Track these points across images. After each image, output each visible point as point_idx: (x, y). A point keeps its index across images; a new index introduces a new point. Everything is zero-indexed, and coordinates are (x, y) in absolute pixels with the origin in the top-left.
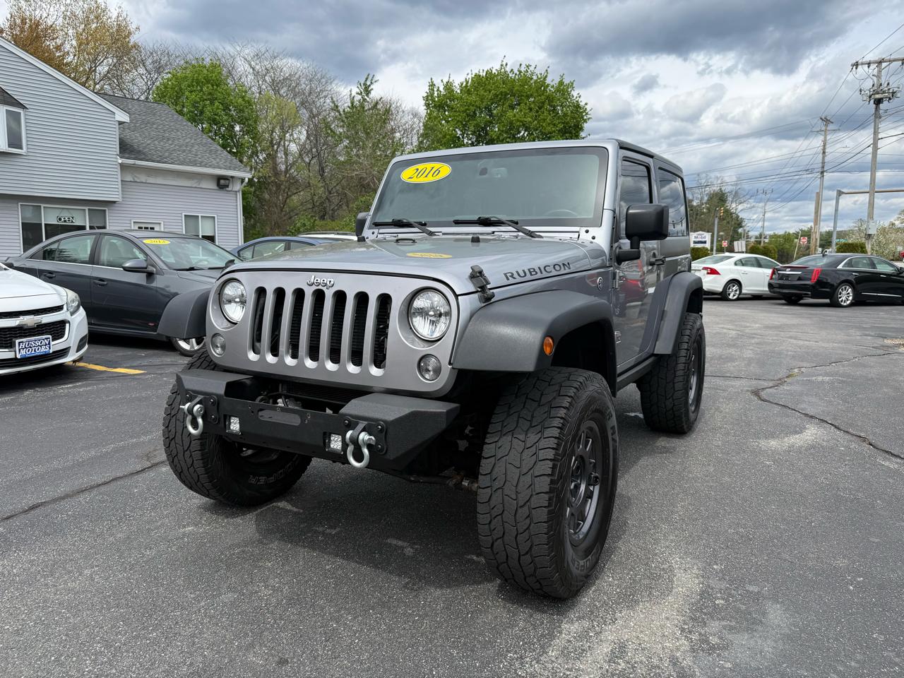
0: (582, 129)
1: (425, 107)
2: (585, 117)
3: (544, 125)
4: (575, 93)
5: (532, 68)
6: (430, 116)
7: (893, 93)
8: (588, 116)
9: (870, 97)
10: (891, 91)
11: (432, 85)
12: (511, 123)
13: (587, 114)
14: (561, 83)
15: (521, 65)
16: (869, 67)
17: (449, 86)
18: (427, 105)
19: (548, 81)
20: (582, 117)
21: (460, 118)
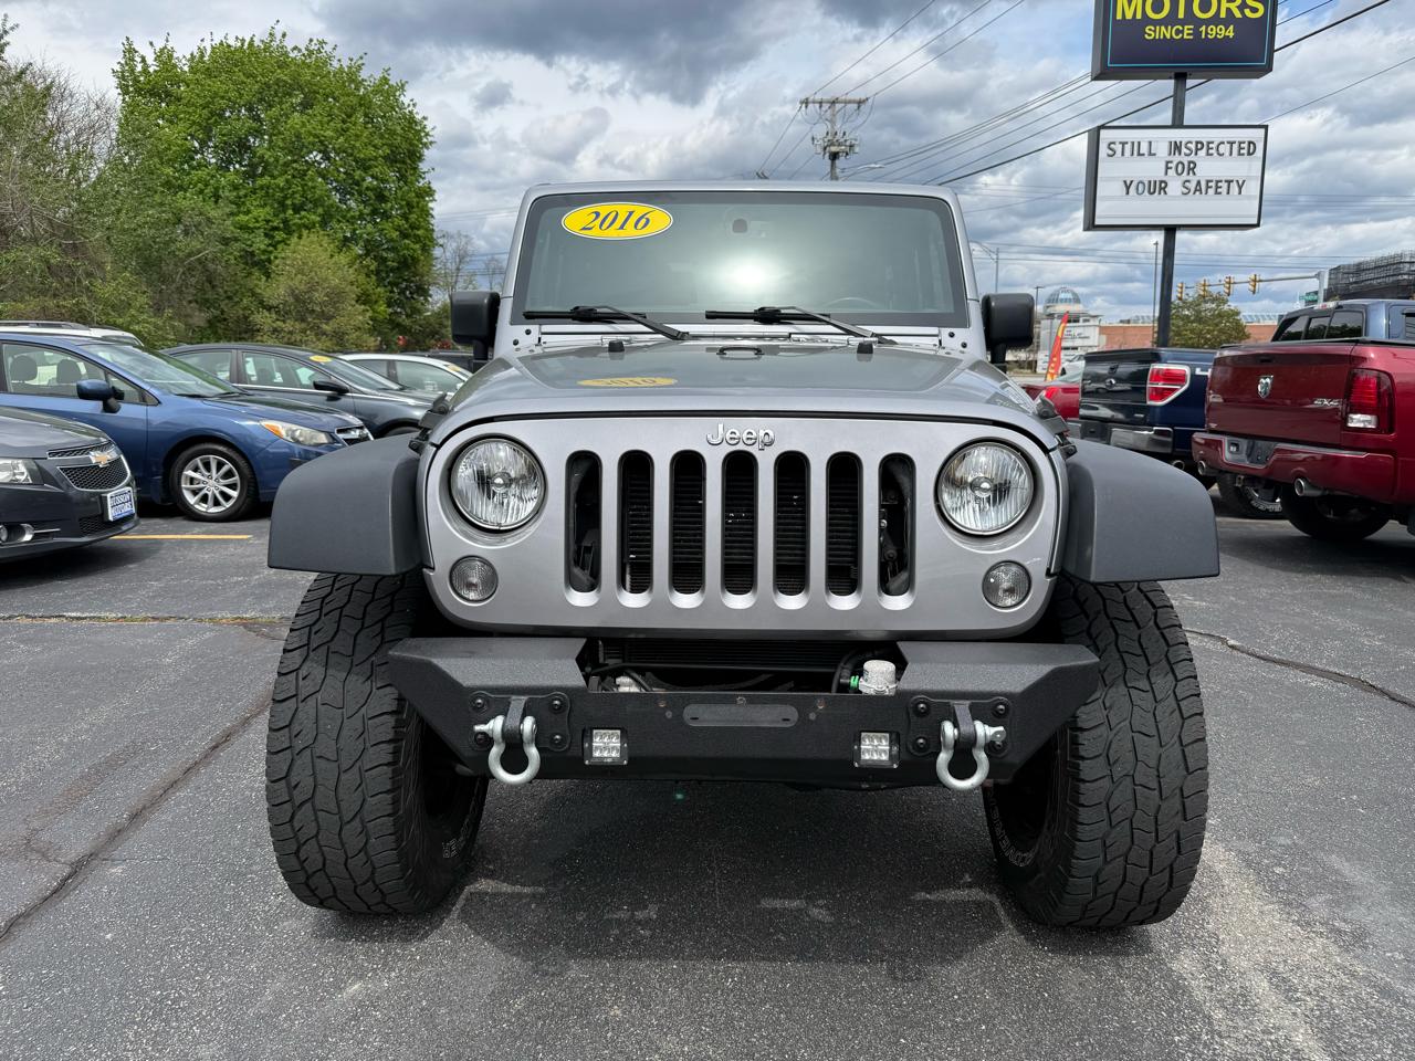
0: (420, 158)
1: (119, 90)
2: (425, 140)
3: (358, 145)
4: (405, 100)
5: (328, 48)
6: (130, 109)
7: (851, 146)
8: (430, 139)
9: (825, 148)
10: (848, 143)
11: (130, 52)
12: (298, 136)
13: (427, 134)
14: (385, 80)
15: (311, 40)
16: (821, 107)
17: (165, 57)
18: (124, 90)
19: (363, 74)
20: (420, 140)
21: (195, 118)
